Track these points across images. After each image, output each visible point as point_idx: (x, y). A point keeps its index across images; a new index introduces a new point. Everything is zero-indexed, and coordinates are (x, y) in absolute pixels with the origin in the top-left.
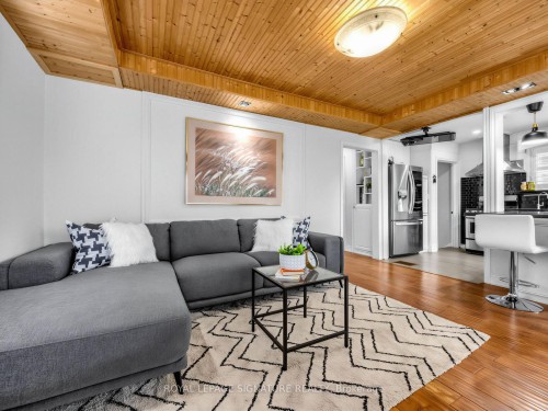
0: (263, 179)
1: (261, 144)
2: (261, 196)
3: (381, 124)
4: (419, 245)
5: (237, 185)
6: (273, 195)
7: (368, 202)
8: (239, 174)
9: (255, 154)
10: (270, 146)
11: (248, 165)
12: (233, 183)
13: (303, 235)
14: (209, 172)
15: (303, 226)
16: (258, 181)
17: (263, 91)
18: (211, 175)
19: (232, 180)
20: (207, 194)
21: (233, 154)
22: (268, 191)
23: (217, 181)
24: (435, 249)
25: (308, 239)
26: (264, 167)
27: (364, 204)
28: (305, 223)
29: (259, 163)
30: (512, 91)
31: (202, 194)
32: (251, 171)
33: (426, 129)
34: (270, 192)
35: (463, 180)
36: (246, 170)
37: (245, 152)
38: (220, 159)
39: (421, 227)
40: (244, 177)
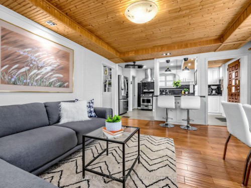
0: (61, 76)
1: (60, 53)
2: (60, 86)
3: (120, 56)
4: (127, 109)
5: (42, 78)
6: (68, 87)
7: (108, 91)
8: (44, 71)
9: (56, 60)
10: (66, 56)
11: (50, 65)
12: (39, 77)
13: (92, 109)
14: (16, 66)
15: (91, 104)
16: (57, 77)
17: (67, 19)
18: (19, 68)
19: (37, 75)
20: (14, 83)
21: (39, 56)
22: (64, 84)
23: (25, 74)
24: (131, 110)
25: (95, 111)
26: (62, 69)
27: (107, 92)
28: (92, 103)
29: (59, 66)
30: (165, 55)
31: (8, 83)
32: (52, 70)
33: (134, 62)
34: (66, 84)
35: (139, 84)
36: (49, 68)
37: (49, 56)
38: (27, 57)
39: (127, 102)
40: (48, 73)
